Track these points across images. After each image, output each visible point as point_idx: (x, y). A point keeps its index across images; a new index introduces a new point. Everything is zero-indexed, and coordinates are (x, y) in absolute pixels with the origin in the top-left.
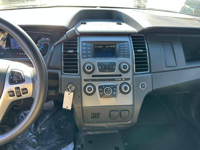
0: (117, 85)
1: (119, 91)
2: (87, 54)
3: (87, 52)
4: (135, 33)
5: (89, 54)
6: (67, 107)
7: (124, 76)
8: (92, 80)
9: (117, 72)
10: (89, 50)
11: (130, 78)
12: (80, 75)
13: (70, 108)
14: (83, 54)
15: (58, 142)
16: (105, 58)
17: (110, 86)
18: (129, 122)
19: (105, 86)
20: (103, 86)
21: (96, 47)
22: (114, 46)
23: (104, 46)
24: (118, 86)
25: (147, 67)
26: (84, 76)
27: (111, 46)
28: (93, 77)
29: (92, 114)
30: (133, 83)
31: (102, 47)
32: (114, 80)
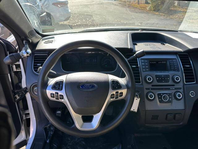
0: (171, 93)
1: (173, 98)
2: (145, 68)
3: (145, 67)
4: (181, 52)
5: (147, 68)
6: (134, 110)
7: (177, 86)
8: (152, 89)
9: (171, 82)
10: (147, 65)
11: (181, 88)
12: (142, 84)
13: (136, 110)
14: (143, 68)
15: (104, 144)
16: (160, 72)
17: (167, 94)
18: (181, 123)
19: (163, 94)
20: (160, 94)
21: (151, 62)
22: (165, 62)
23: (157, 62)
24: (173, 94)
25: (194, 78)
26: (146, 86)
27: (163, 62)
28: (152, 86)
29: (153, 116)
30: (184, 92)
31: (156, 63)
32: (169, 89)
